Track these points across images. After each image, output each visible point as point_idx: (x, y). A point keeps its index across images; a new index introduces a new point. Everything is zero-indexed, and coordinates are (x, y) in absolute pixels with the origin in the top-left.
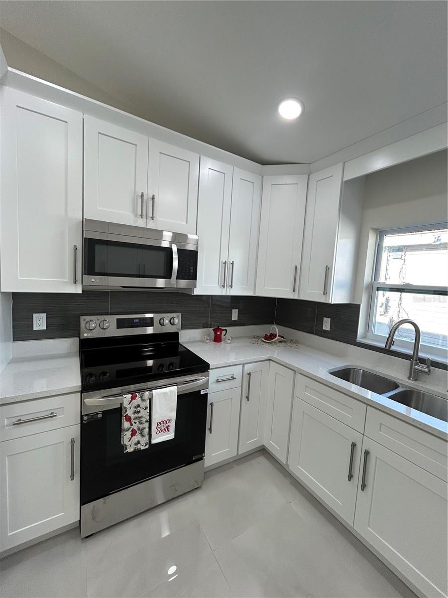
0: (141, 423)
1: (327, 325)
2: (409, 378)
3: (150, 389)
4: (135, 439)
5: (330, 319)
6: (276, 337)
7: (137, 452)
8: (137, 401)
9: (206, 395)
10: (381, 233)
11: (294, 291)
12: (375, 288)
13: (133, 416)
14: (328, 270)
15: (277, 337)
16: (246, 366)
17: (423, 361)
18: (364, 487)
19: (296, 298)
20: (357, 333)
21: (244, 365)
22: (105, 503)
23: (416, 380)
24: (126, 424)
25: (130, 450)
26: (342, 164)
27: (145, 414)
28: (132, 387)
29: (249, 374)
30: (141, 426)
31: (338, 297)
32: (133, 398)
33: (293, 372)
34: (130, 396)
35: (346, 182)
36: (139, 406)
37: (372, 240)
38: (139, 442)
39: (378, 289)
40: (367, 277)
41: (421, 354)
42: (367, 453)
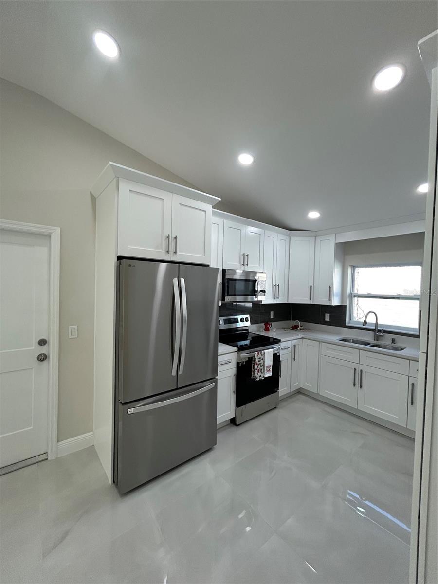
0: (261, 367)
1: (327, 318)
2: (374, 340)
3: (263, 350)
4: (260, 374)
5: (329, 314)
7: (261, 380)
8: (260, 355)
9: (279, 355)
10: (354, 267)
11: (311, 299)
12: (353, 296)
13: (258, 363)
14: (330, 288)
15: (300, 327)
16: (293, 341)
17: (380, 331)
18: (361, 387)
19: (312, 303)
20: (346, 320)
21: (292, 340)
22: (245, 408)
23: (377, 340)
24: (256, 367)
25: (258, 379)
26: (334, 235)
27: (262, 361)
28: (259, 349)
29: (295, 346)
30: (261, 368)
31: (336, 302)
32: (258, 354)
33: (318, 342)
35: (337, 243)
36: (260, 358)
37: (350, 270)
38: (260, 376)
39: (354, 297)
40: (349, 291)
41: (378, 328)
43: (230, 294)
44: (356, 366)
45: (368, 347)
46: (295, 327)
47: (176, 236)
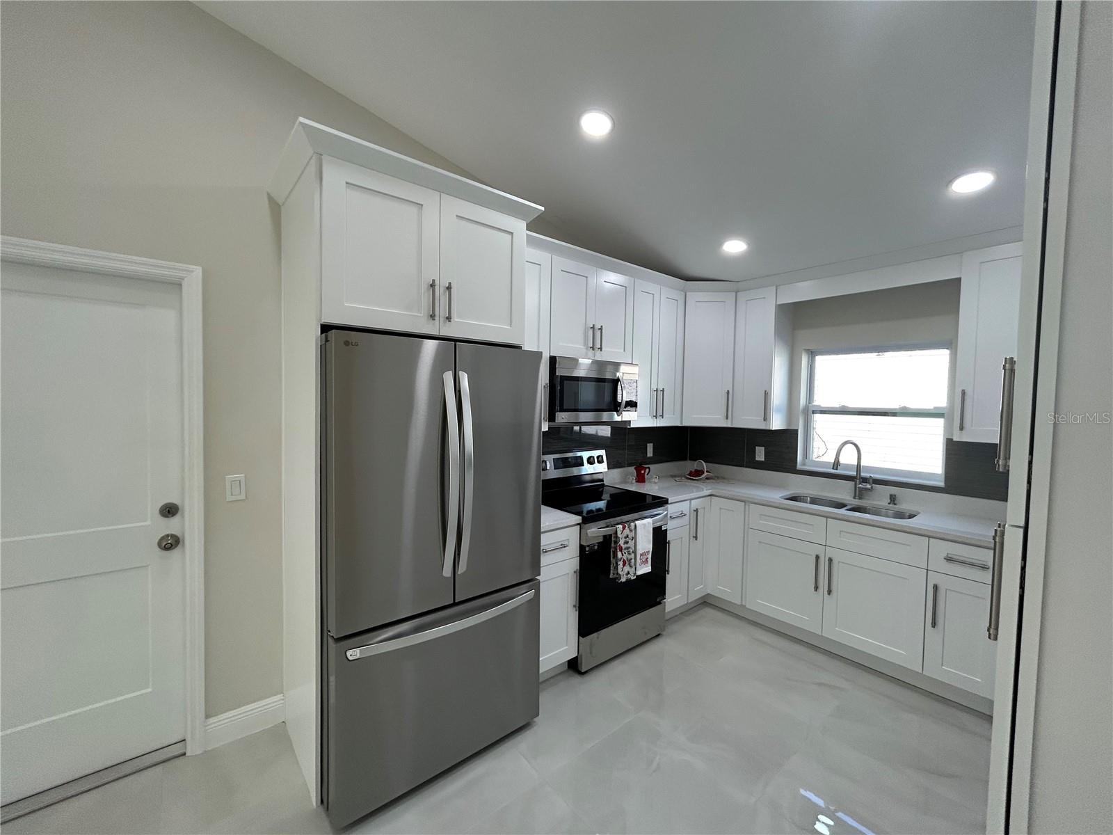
0: (629, 554)
1: (760, 455)
2: (854, 498)
3: (633, 521)
4: (627, 568)
5: (763, 448)
6: (703, 473)
7: (629, 581)
8: (627, 531)
9: (666, 530)
10: (812, 354)
11: (727, 418)
12: (811, 411)
13: (624, 546)
14: (767, 396)
15: (706, 474)
16: (693, 501)
17: (865, 480)
18: (830, 592)
19: (729, 425)
20: (797, 460)
21: (691, 500)
22: (598, 638)
23: (860, 498)
24: (619, 555)
25: (623, 579)
26: (774, 288)
27: (631, 544)
28: (625, 518)
29: (696, 511)
30: (630, 557)
31: (777, 423)
32: (624, 528)
33: (743, 503)
34: (621, 526)
35: (780, 305)
36: (627, 536)
37: (804, 360)
38: (628, 573)
39: (814, 412)
40: (803, 401)
41: (863, 474)
42: (830, 560)
43: (565, 408)
44: (819, 550)
45: (843, 511)
46: (697, 474)
47: (450, 283)
